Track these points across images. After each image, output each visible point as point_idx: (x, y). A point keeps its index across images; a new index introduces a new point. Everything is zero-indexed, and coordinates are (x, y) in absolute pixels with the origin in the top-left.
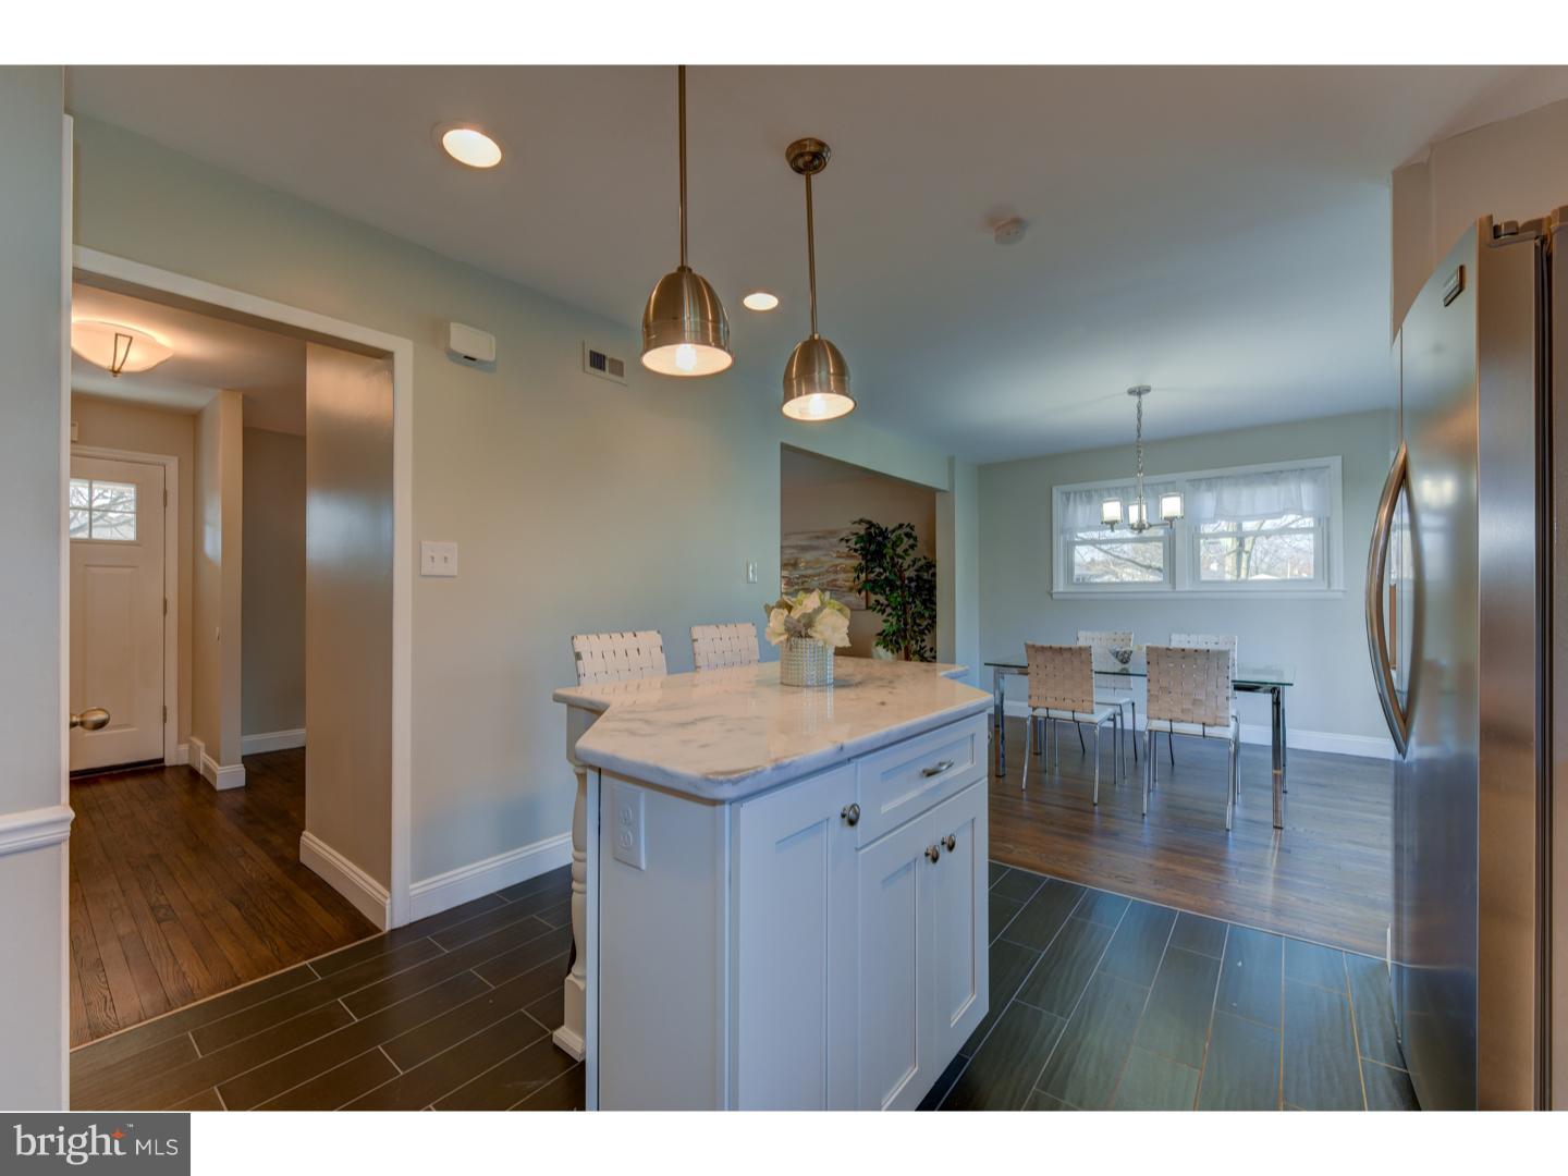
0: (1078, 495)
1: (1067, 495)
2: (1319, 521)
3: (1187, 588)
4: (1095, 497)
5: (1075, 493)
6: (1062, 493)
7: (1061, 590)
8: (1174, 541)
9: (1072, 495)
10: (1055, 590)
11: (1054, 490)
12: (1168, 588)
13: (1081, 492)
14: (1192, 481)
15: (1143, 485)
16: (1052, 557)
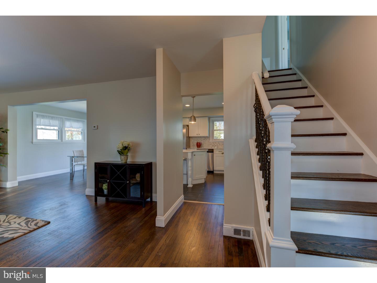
7: (35, 141)
8: (62, 131)
11: (34, 113)
14: (65, 119)
15: (56, 117)
16: (32, 132)
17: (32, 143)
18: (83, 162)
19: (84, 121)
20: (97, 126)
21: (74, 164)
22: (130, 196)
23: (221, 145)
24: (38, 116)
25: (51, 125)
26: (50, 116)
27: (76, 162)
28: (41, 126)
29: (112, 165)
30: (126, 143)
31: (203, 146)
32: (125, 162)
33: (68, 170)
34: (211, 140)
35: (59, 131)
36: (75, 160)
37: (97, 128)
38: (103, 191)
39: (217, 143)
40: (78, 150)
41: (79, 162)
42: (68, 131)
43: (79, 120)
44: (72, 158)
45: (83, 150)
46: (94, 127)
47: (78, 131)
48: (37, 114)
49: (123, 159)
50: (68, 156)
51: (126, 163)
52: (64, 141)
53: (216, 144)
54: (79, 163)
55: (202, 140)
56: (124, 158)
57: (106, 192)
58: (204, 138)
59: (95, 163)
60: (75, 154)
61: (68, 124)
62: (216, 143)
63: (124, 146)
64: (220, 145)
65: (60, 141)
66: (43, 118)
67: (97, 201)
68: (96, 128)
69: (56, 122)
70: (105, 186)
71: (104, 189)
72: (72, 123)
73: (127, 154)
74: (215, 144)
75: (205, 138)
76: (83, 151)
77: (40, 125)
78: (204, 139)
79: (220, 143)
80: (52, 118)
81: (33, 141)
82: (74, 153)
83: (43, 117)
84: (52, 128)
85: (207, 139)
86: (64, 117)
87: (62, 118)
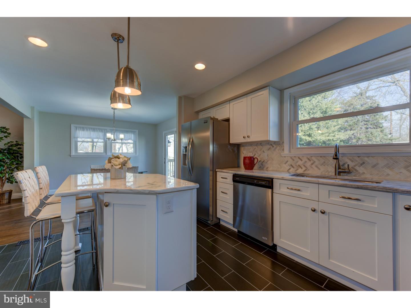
0: (80, 128)
1: (76, 128)
2: (134, 141)
3: (110, 154)
4: (85, 130)
5: (79, 127)
6: (74, 127)
7: (74, 154)
8: (107, 143)
9: (78, 128)
10: (72, 154)
11: (72, 125)
12: (105, 154)
13: (81, 127)
15: (98, 129)
16: (71, 145)
17: (70, 156)
19: (135, 132)
23: (316, 166)
26: (91, 128)
31: (267, 166)
34: (286, 151)
39: (304, 159)
43: (128, 131)
48: (76, 127)
53: (300, 163)
55: (264, 152)
58: (269, 147)
62: (301, 160)
64: (313, 166)
69: (100, 134)
74: (297, 162)
75: (271, 145)
77: (83, 138)
78: (269, 149)
79: (313, 158)
80: (94, 130)
81: (71, 154)
83: (83, 129)
85: (276, 148)
86: (108, 128)
87: (106, 129)
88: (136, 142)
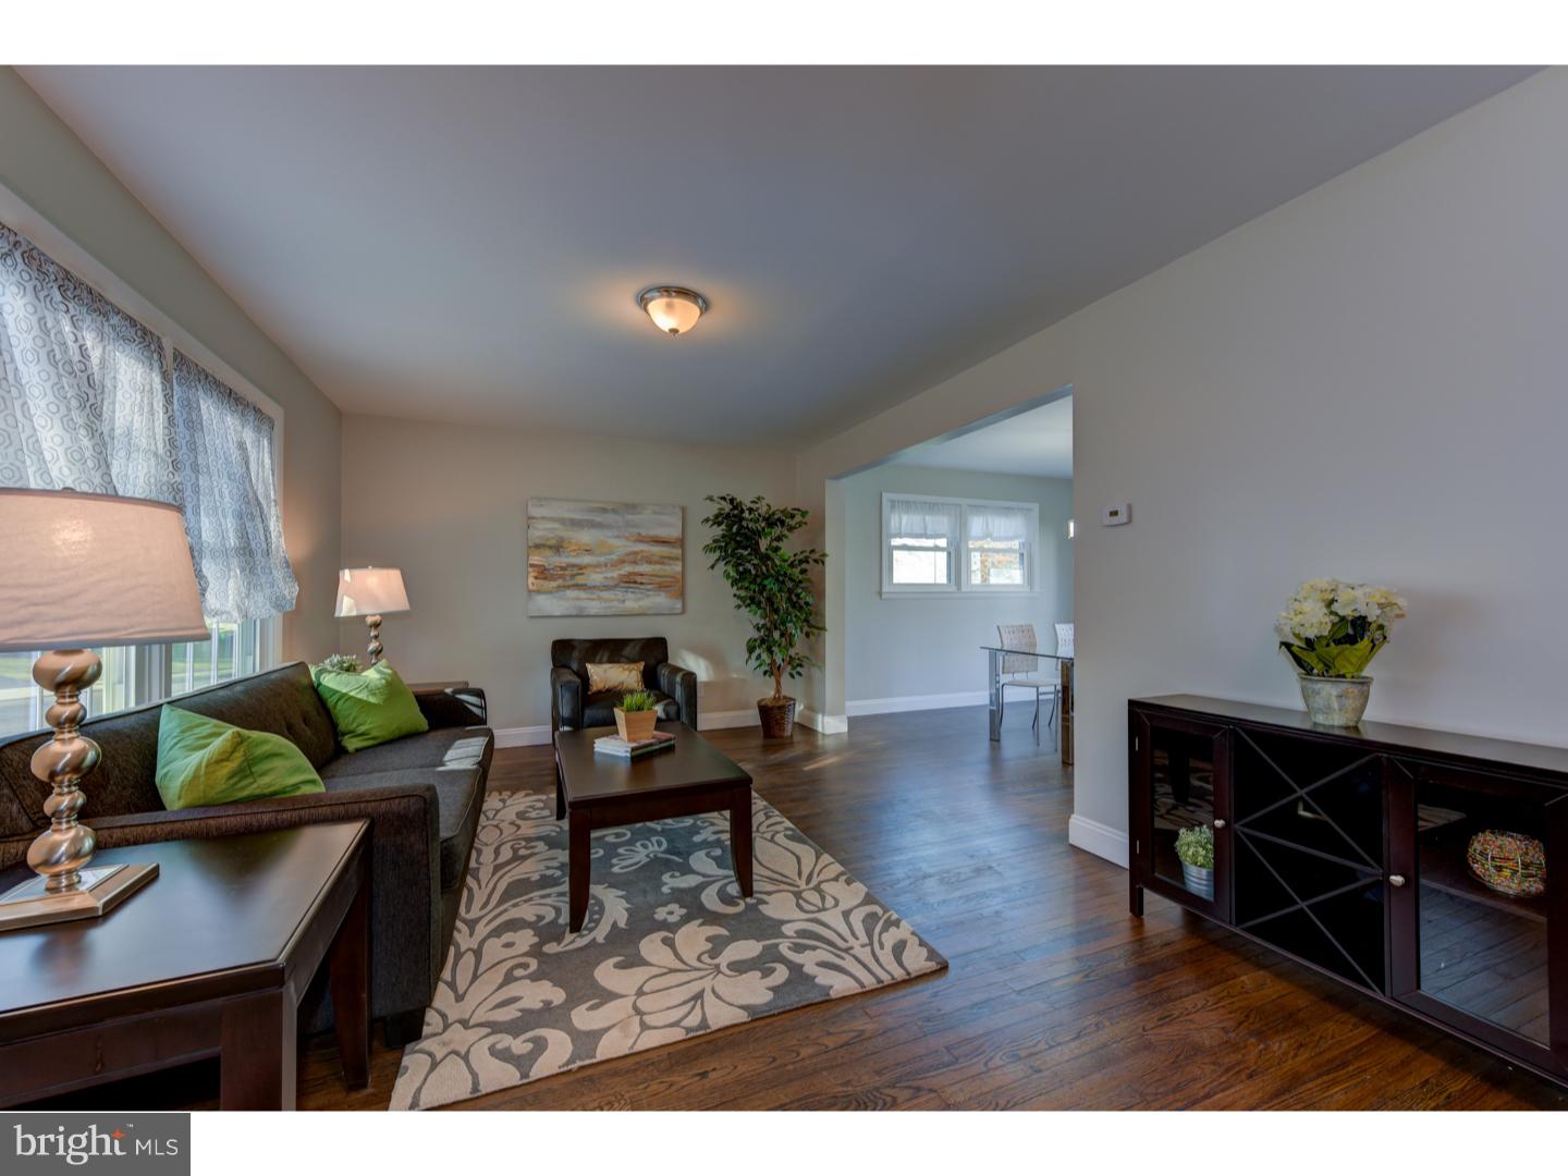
0: (900, 505)
5: (899, 502)
7: (887, 589)
8: (960, 553)
9: (896, 504)
10: (884, 590)
11: (884, 496)
13: (903, 502)
14: (970, 506)
15: (942, 504)
16: (881, 561)
17: (880, 594)
18: (1033, 677)
19: (1029, 510)
20: (1130, 507)
21: (1004, 678)
22: (1419, 987)
24: (893, 504)
25: (929, 533)
26: (925, 503)
27: (1008, 673)
28: (901, 537)
29: (1250, 733)
30: (1359, 593)
32: (1347, 728)
33: (981, 697)
35: (949, 554)
36: (1006, 665)
37: (1130, 521)
38: (1176, 866)
40: (1015, 624)
41: (1018, 672)
42: (975, 550)
43: (1013, 509)
44: (994, 652)
45: (1031, 626)
46: (1114, 514)
47: (1010, 551)
48: (891, 501)
49: (1335, 705)
50: (982, 648)
51: (1353, 735)
52: (964, 588)
54: (1019, 677)
56: (1339, 696)
57: (1198, 879)
59: (1132, 704)
60: (1005, 642)
61: (977, 524)
63: (1343, 619)
65: (954, 588)
66: (907, 512)
67: (1142, 914)
68: (1123, 517)
69: (942, 522)
70: (1195, 847)
71: (1187, 861)
72: (990, 521)
73: (1360, 669)
76: (1032, 630)
77: (900, 535)
80: (932, 508)
81: (881, 591)
82: (1003, 633)
84: (929, 543)
86: (964, 501)
87: (959, 505)
88: (1030, 546)
